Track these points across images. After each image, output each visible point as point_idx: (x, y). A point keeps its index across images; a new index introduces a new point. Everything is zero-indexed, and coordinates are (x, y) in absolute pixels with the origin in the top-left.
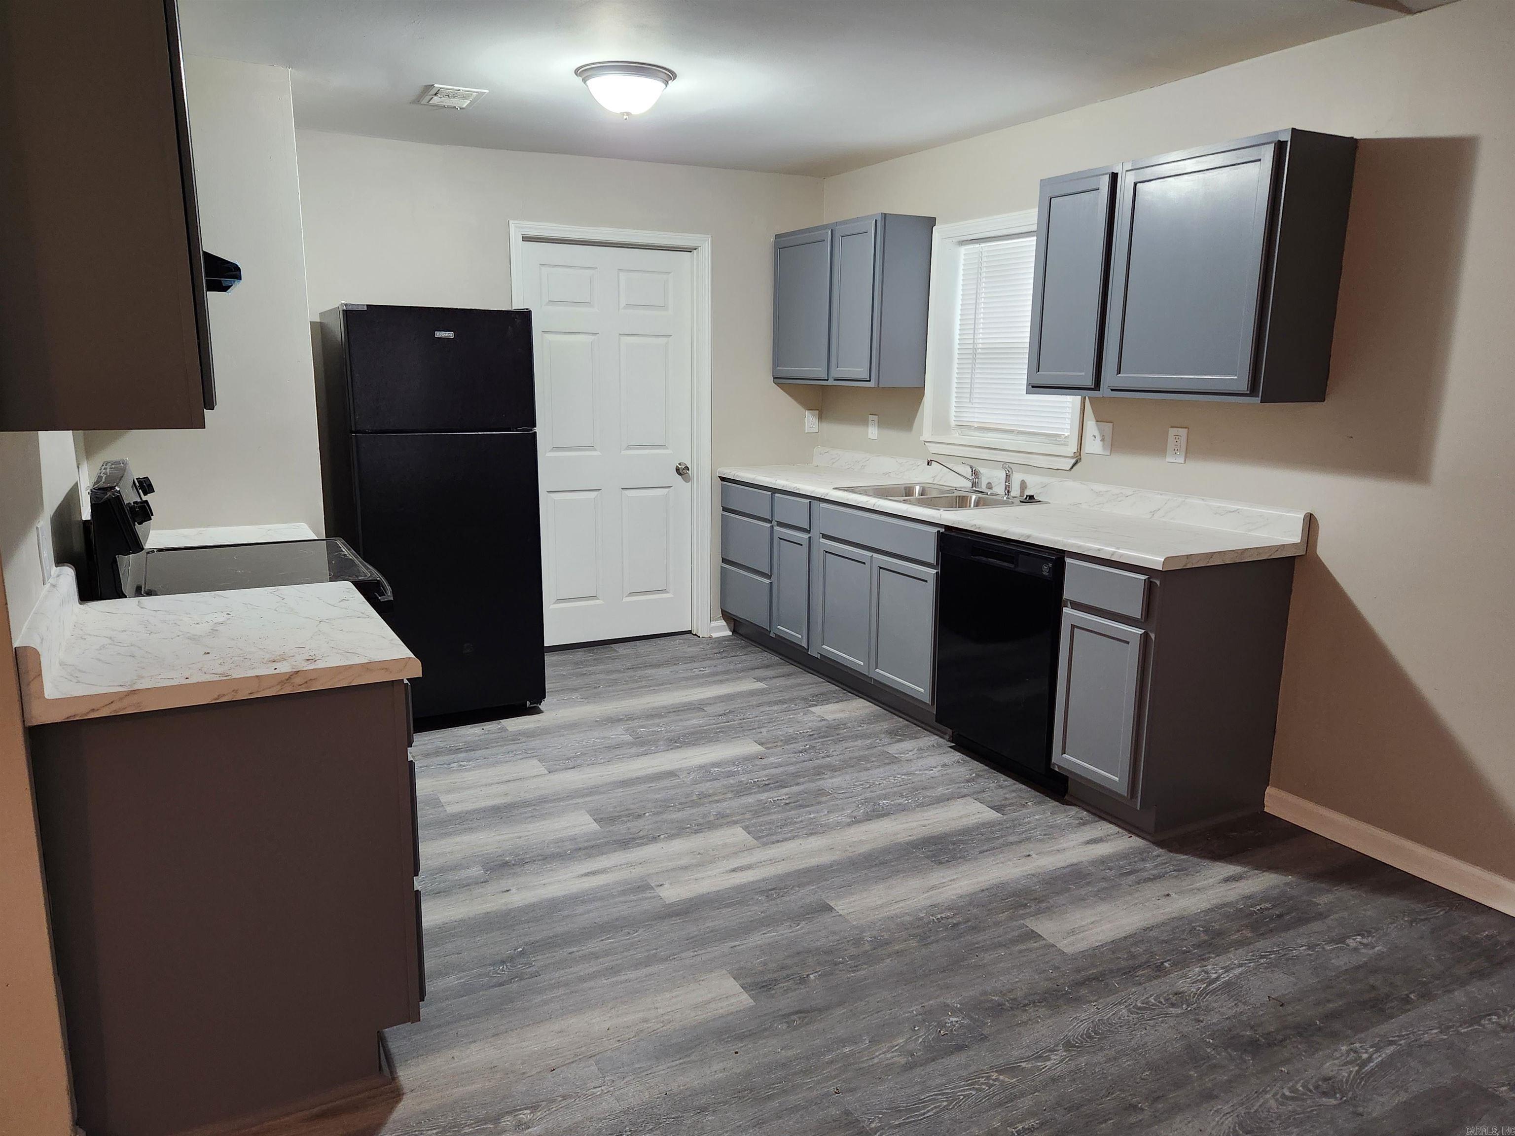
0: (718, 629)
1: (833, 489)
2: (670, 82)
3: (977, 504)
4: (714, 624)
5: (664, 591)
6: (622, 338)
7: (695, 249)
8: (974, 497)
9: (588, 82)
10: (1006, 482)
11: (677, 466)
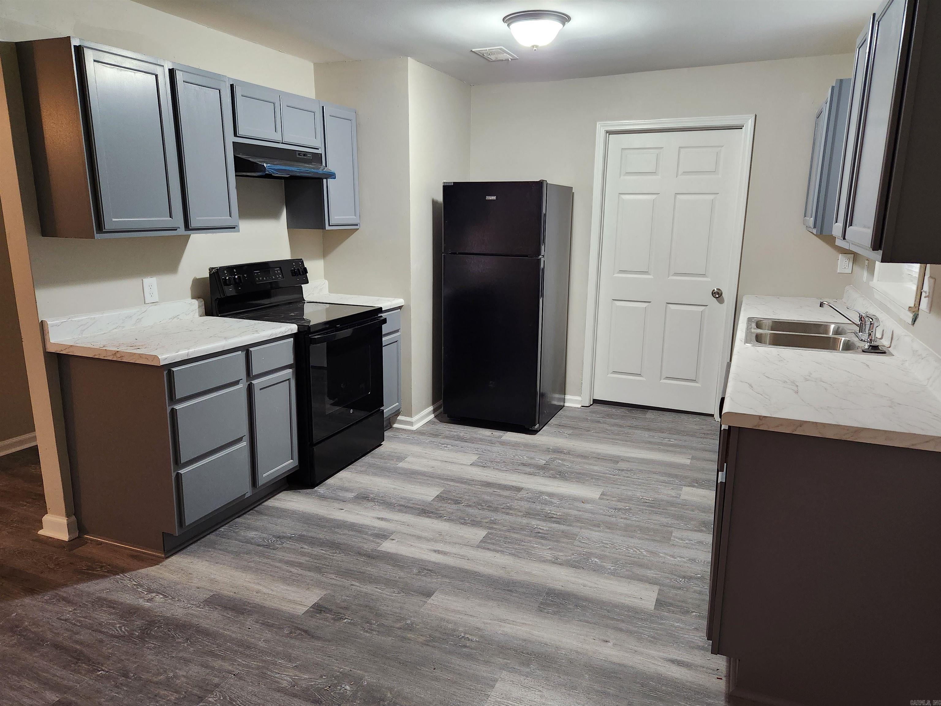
2: (566, 23)
5: (695, 381)
6: (678, 196)
7: (743, 126)
9: (510, 27)
10: (869, 330)
11: (714, 290)
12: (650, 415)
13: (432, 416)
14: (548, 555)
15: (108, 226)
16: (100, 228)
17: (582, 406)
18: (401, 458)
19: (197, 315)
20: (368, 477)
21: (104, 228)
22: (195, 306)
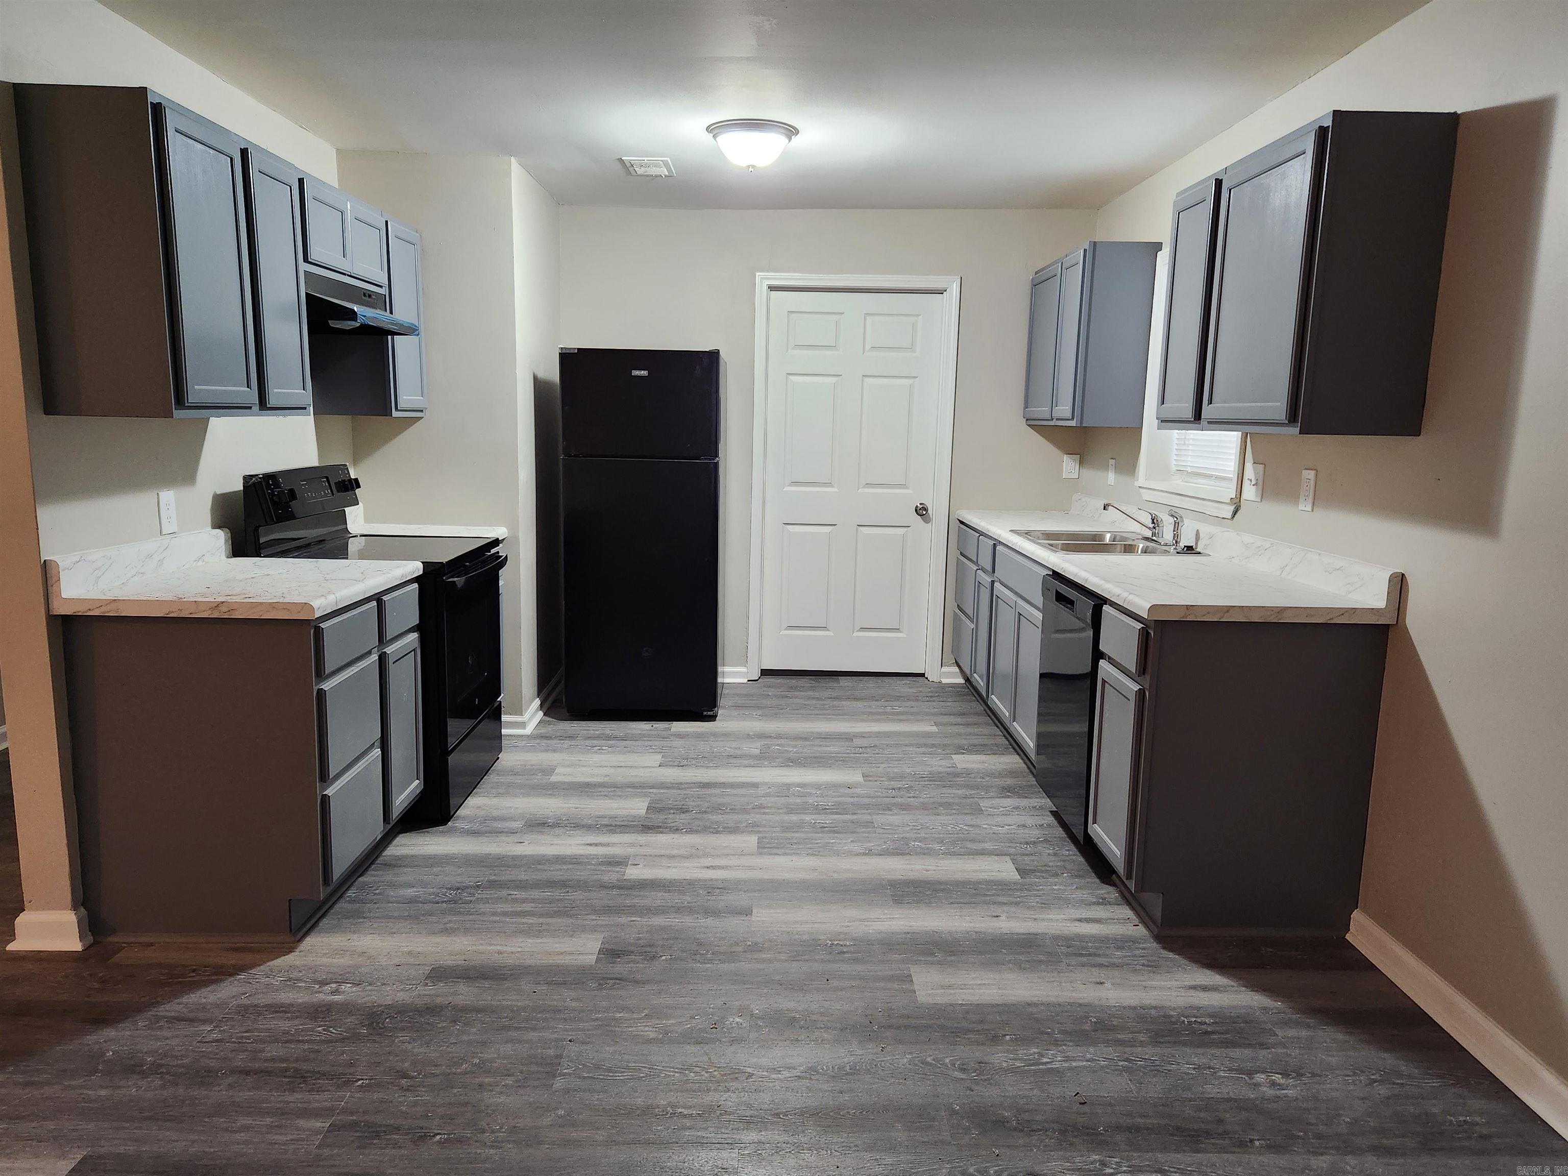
0: (950, 675)
1: (1011, 531)
2: (792, 137)
3: (1145, 551)
4: (945, 669)
5: (897, 630)
6: (866, 379)
7: (945, 291)
8: (1141, 546)
9: (717, 139)
10: (1174, 531)
11: (917, 507)
12: (844, 682)
13: (541, 714)
14: (857, 848)
15: (192, 399)
16: (180, 401)
17: (749, 681)
18: (551, 771)
19: (223, 557)
20: (518, 800)
21: (186, 401)
22: (219, 539)
